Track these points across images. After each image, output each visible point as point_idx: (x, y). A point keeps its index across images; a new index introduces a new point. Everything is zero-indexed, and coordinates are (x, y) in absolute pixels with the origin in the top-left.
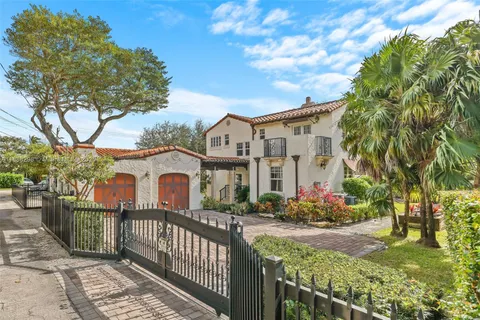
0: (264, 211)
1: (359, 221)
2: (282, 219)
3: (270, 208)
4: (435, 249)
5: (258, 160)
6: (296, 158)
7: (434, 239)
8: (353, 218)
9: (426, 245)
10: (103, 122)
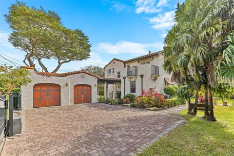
0: (126, 103)
1: (171, 107)
2: (134, 106)
3: (129, 101)
4: (213, 122)
5: (124, 78)
6: (142, 76)
7: (213, 116)
8: (168, 105)
9: (209, 119)
10: (60, 64)
